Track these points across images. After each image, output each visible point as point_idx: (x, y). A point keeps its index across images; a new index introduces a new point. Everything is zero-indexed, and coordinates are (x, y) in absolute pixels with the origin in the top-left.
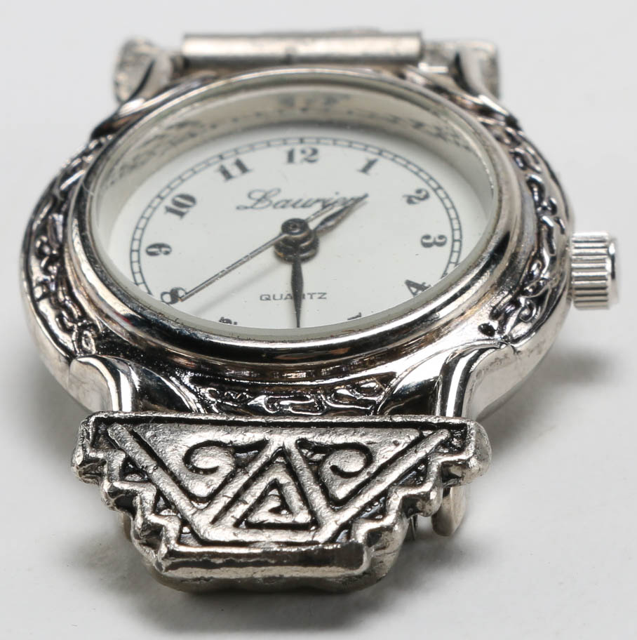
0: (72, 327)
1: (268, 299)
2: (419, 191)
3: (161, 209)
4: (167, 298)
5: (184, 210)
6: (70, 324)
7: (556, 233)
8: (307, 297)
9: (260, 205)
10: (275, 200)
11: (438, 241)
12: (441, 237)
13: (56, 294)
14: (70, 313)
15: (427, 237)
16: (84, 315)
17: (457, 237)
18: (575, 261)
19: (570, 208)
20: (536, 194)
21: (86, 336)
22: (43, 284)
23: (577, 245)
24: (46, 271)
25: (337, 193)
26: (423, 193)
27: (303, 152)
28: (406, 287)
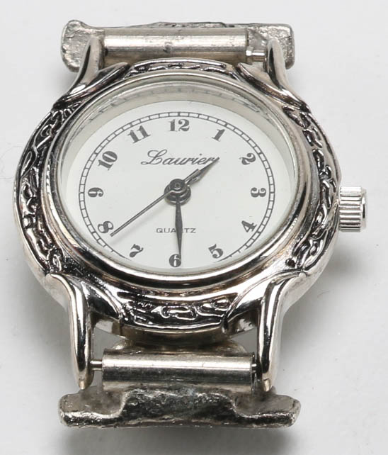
0: (47, 251)
1: (161, 232)
2: (249, 155)
3: (96, 162)
4: (102, 228)
5: (110, 163)
6: (46, 249)
7: (331, 192)
8: (184, 231)
9: (155, 162)
10: (164, 158)
11: (261, 192)
12: (263, 189)
13: (36, 225)
14: (45, 241)
15: (254, 189)
16: (54, 242)
17: (272, 190)
18: (342, 209)
19: (338, 171)
20: (319, 163)
21: (55, 257)
22: (29, 217)
23: (343, 198)
24: (30, 208)
25: (201, 155)
26: (252, 156)
27: (180, 123)
28: (242, 226)
